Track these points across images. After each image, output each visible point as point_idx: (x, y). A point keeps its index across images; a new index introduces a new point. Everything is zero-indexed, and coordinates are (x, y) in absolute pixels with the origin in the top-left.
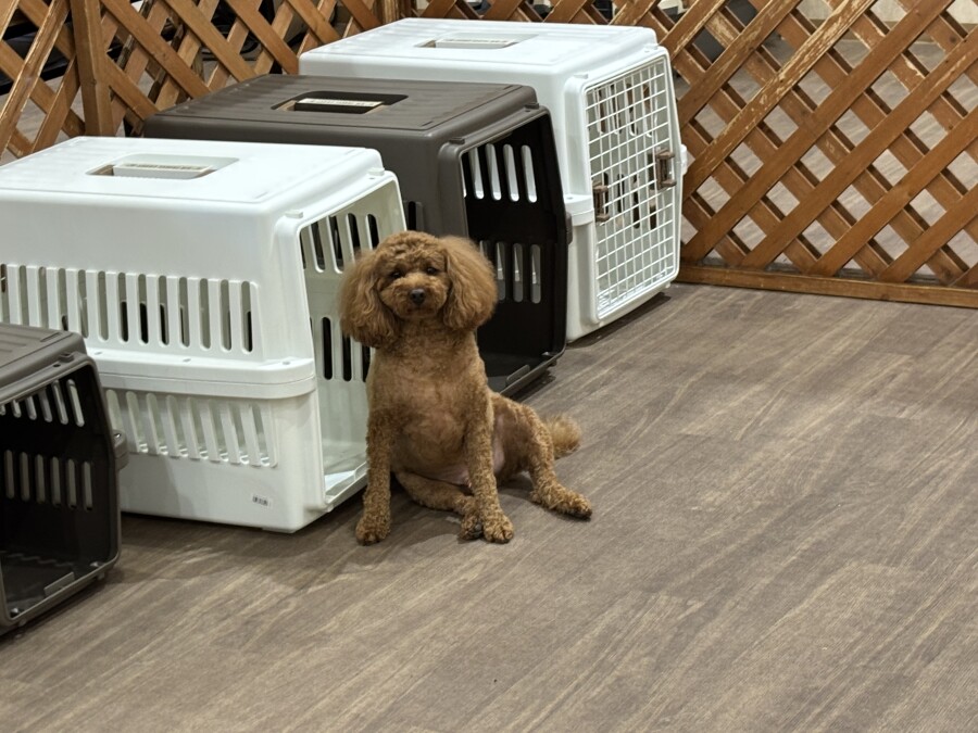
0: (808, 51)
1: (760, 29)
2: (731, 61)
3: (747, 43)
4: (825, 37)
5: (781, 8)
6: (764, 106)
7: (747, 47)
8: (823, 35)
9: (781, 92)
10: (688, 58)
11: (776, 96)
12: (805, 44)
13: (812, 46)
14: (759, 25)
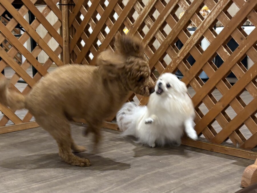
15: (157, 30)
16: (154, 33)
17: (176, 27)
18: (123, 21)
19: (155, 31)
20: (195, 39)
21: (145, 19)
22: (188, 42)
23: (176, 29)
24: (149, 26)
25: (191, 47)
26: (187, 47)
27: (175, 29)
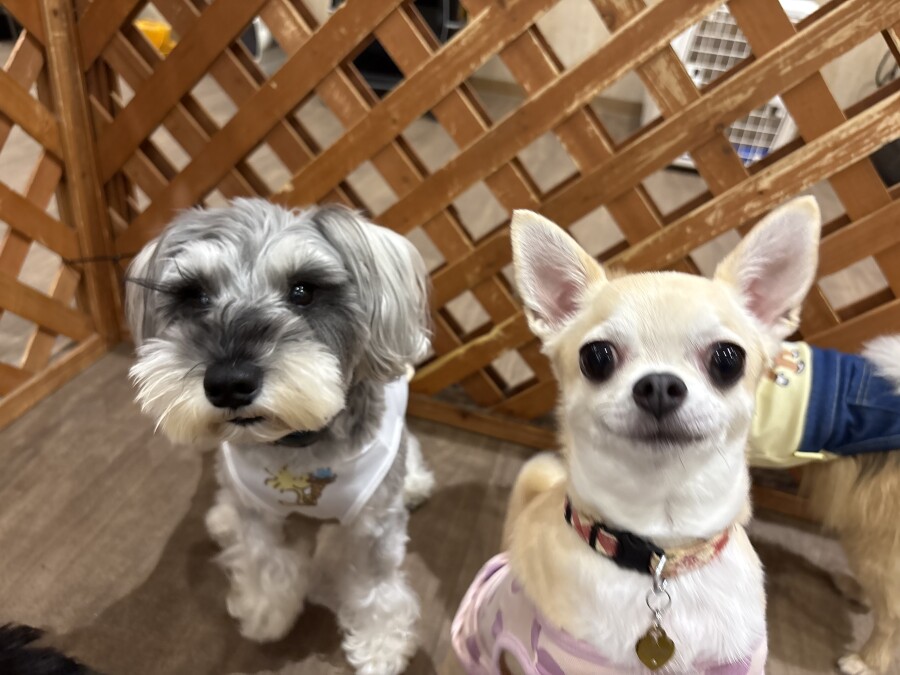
0: (837, 145)
1: (751, 91)
2: (672, 143)
3: (715, 115)
4: (882, 126)
5: (810, 56)
6: (711, 228)
7: (713, 123)
8: (879, 121)
9: (752, 210)
10: (587, 124)
11: (741, 214)
12: (835, 132)
13: (850, 138)
14: (753, 83)
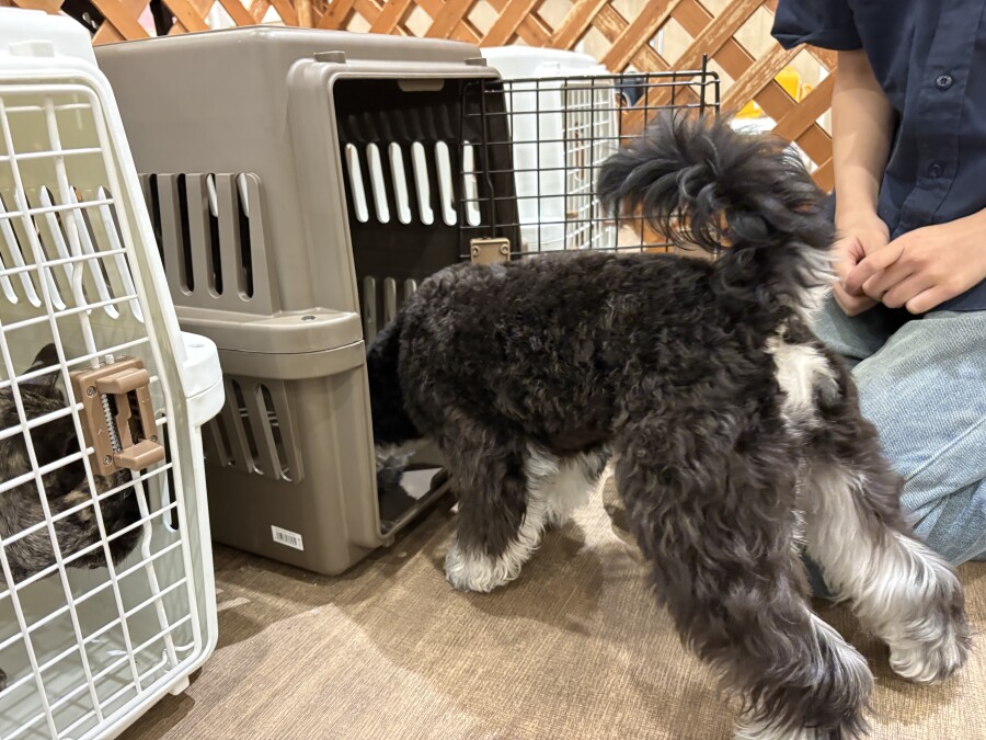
15: (640, 43)
16: (631, 54)
17: (713, 30)
18: (515, 27)
19: (635, 49)
20: (778, 60)
21: (596, 16)
22: (754, 72)
23: (714, 34)
24: (610, 36)
25: (764, 85)
26: (749, 85)
27: (706, 37)
